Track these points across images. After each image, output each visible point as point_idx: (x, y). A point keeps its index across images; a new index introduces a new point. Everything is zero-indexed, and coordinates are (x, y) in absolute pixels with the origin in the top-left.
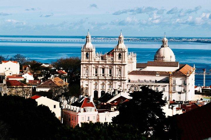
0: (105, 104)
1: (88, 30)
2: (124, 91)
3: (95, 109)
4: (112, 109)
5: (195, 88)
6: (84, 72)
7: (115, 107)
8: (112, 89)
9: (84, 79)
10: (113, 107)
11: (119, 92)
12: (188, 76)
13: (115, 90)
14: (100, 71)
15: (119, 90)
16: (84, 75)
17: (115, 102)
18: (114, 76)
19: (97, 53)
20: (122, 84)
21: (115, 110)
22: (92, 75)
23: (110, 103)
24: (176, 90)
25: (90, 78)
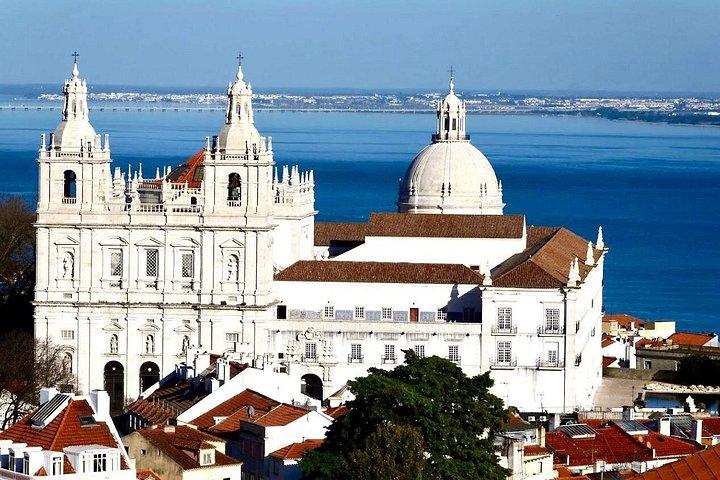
0: (170, 430)
1: (75, 55)
2: (259, 364)
3: (122, 458)
4: (206, 455)
5: (604, 345)
6: (57, 270)
7: (221, 447)
8: (201, 351)
9: (54, 304)
10: (210, 447)
11: (236, 369)
12: (575, 285)
13: (214, 358)
14: (136, 262)
15: (234, 358)
16: (53, 284)
17: (219, 420)
18: (207, 288)
19: (118, 171)
20: (249, 329)
21: (221, 460)
22: (96, 283)
23: (191, 423)
24: (513, 359)
25: (84, 298)
